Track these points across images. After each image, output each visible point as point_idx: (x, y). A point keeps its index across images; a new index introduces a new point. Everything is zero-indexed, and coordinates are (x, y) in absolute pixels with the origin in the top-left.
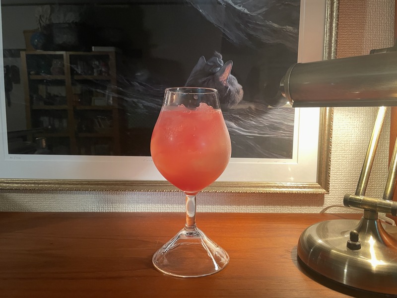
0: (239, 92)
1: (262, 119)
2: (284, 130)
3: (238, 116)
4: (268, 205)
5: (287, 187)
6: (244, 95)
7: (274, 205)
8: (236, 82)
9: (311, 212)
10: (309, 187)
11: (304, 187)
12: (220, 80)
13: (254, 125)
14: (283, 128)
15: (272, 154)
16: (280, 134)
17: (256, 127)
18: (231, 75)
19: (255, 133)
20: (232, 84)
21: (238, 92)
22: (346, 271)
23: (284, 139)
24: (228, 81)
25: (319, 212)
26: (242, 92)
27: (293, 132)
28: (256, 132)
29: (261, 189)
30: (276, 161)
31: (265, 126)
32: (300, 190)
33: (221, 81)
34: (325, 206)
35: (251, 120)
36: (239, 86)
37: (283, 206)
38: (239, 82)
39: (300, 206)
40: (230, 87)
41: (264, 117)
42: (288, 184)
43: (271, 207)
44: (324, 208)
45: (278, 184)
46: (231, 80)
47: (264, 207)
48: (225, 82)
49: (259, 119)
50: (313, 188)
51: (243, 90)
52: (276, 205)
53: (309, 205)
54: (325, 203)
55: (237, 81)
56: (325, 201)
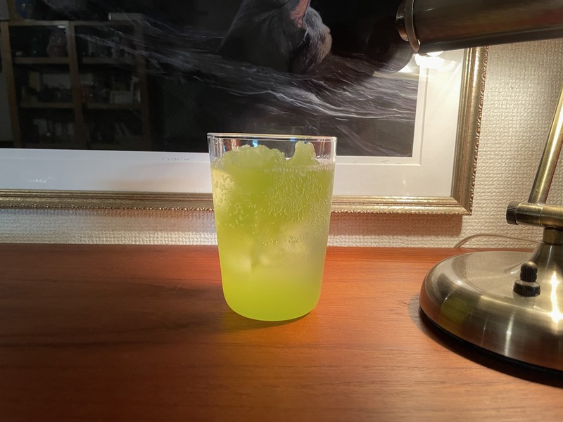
0: (325, 38)
1: (363, 88)
2: (399, 107)
3: (322, 83)
4: (369, 235)
5: (401, 204)
6: (332, 45)
7: (379, 234)
8: (318, 21)
9: (440, 246)
10: (438, 204)
11: (430, 204)
12: (292, 18)
13: (349, 97)
14: (399, 103)
15: (379, 148)
16: (393, 114)
17: (352, 102)
18: (311, 9)
19: (351, 113)
20: (312, 25)
21: (323, 39)
22: (509, 333)
23: (400, 123)
24: (305, 18)
25: (452, 246)
26: (329, 39)
27: (415, 111)
28: (353, 110)
29: (358, 207)
30: (385, 162)
31: (368, 100)
32: (423, 208)
33: (294, 20)
34: (463, 236)
35: (345, 90)
36: (325, 30)
37: (393, 235)
38: (324, 22)
39: (422, 235)
40: (308, 30)
41: (366, 84)
42: (404, 199)
43: (373, 237)
44: (461, 239)
45: (387, 198)
46: (311, 17)
47: (361, 237)
48: (300, 21)
49: (359, 88)
50: (444, 205)
51: (332, 36)
52: (382, 235)
53: (437, 235)
54: (463, 231)
55: (321, 20)
56: (463, 228)
